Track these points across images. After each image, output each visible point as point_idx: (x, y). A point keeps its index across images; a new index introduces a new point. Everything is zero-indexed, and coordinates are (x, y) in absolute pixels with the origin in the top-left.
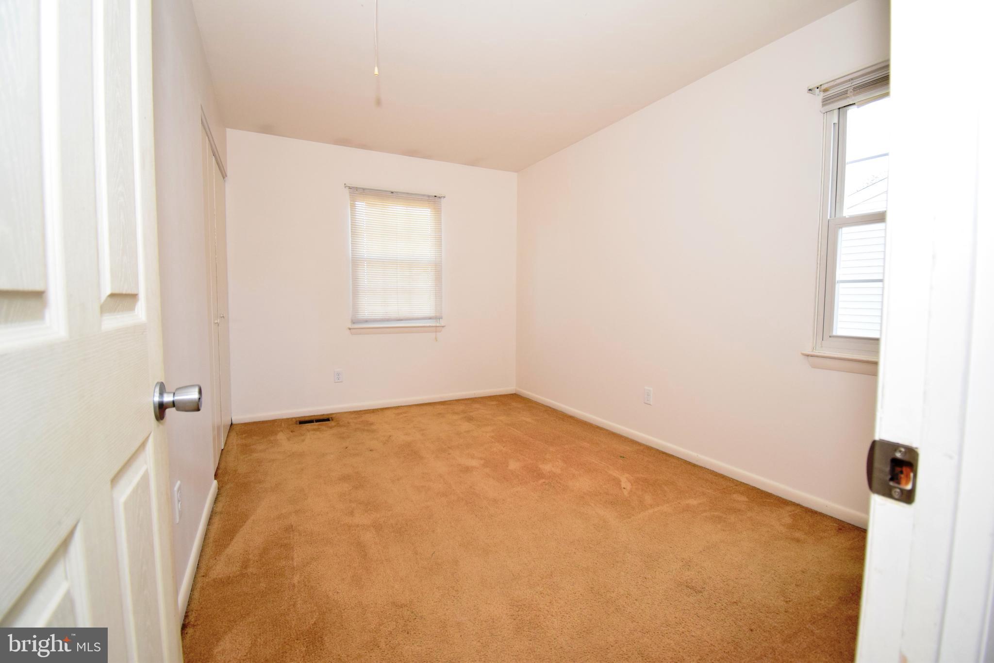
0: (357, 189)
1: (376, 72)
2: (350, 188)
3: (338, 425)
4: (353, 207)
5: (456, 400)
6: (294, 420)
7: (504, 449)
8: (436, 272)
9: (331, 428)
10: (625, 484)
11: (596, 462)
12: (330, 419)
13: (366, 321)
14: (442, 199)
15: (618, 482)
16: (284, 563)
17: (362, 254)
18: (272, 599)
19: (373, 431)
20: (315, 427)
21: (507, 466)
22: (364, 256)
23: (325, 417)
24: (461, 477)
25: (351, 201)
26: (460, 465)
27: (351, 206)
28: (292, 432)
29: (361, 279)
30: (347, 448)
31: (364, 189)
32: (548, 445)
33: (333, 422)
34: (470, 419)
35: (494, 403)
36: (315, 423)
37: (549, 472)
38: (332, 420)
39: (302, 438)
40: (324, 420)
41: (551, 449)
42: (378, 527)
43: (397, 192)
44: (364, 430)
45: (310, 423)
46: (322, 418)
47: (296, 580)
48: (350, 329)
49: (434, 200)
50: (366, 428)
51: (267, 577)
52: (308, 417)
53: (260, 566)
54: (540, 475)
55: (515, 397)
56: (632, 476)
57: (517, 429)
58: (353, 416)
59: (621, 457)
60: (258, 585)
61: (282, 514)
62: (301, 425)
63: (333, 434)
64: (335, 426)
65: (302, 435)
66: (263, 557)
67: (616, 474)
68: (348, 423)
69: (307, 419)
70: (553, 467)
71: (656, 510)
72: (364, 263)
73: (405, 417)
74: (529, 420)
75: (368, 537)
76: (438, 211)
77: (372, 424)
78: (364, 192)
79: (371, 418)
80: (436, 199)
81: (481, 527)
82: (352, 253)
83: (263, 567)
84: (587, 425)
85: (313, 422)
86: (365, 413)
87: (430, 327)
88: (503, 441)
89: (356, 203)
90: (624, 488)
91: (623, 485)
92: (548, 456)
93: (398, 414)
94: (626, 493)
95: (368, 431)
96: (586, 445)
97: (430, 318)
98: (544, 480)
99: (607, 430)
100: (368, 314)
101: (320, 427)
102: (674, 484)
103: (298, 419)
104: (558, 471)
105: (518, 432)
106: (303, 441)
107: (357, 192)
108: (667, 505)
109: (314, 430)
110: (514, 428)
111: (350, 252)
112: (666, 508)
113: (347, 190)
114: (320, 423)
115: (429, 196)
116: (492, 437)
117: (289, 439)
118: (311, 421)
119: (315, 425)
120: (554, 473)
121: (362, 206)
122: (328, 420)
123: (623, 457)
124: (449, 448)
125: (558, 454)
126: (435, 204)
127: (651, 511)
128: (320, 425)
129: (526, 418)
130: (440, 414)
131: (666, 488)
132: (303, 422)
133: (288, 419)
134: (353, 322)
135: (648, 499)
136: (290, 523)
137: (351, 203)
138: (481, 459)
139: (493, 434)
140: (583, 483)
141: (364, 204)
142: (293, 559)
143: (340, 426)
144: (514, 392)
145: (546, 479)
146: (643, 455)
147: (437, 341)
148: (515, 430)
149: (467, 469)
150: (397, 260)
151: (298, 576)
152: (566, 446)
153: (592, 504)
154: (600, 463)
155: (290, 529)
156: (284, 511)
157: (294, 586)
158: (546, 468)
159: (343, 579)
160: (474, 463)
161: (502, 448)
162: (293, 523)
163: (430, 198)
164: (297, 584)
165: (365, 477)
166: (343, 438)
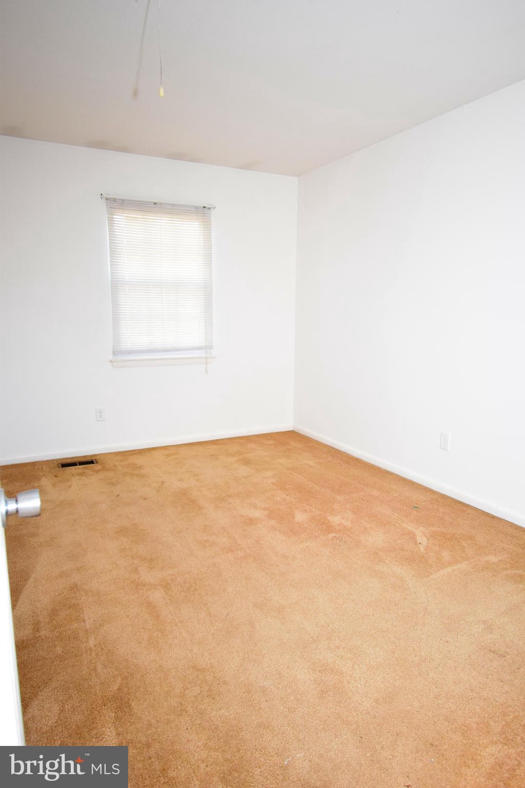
0: (115, 200)
1: (162, 93)
2: (107, 199)
3: (104, 469)
4: (111, 221)
5: (229, 439)
6: (55, 462)
7: (288, 498)
8: (205, 295)
9: (97, 472)
10: (422, 539)
11: (388, 513)
12: (94, 461)
13: (130, 352)
14: (212, 209)
15: (413, 537)
16: (76, 625)
17: (123, 276)
18: (71, 664)
19: (143, 476)
20: (80, 471)
21: (294, 518)
22: (125, 279)
23: (89, 459)
24: (245, 530)
25: (108, 214)
26: (243, 516)
27: (108, 220)
28: (56, 477)
29: (122, 305)
30: (118, 496)
31: (123, 200)
32: (334, 493)
33: (98, 465)
34: (247, 462)
35: (271, 442)
36: (78, 467)
37: (339, 525)
38: (97, 463)
39: (68, 483)
40: (87, 462)
41: (339, 498)
42: (166, 586)
43: (161, 204)
44: (133, 475)
45: (73, 466)
46: (84, 460)
47: (92, 643)
48: (111, 361)
49: (203, 211)
50: (135, 472)
51: (62, 641)
52: (70, 458)
53: (52, 628)
54: (329, 529)
55: (292, 435)
56: (428, 530)
57: (299, 474)
58: (118, 458)
59: (414, 507)
60: (54, 649)
61: (63, 572)
62: (64, 468)
63: (101, 480)
64: (101, 470)
65: (68, 481)
66: (53, 619)
67: (410, 527)
68: (115, 466)
69: (69, 461)
70: (343, 519)
71: (455, 567)
72: (125, 286)
73: (176, 459)
74: (311, 463)
75: (157, 596)
76: (207, 225)
77: (140, 467)
78: (123, 204)
79: (139, 460)
80: (205, 210)
81: (273, 586)
82: (111, 275)
83: (55, 629)
84: (375, 470)
85: (77, 465)
86: (132, 455)
87: (200, 358)
88: (286, 489)
89: (115, 217)
90: (420, 543)
91: (419, 540)
92: (336, 506)
93: (168, 456)
94: (422, 549)
95: (138, 475)
96: (376, 493)
97: (200, 348)
98: (334, 534)
99: (398, 476)
100: (131, 345)
101: (85, 471)
102: (472, 538)
103: (59, 462)
104: (348, 524)
105: (301, 477)
106: (70, 487)
107: (116, 203)
108: (467, 562)
109: (79, 474)
110: (296, 473)
111: (110, 274)
112: (464, 566)
113: (104, 202)
114: (84, 466)
115: (197, 208)
116: (274, 484)
117: (54, 485)
118: (74, 464)
119: (79, 468)
120: (345, 526)
121: (122, 219)
122: (92, 462)
123: (417, 508)
124: (228, 496)
125: (347, 504)
126: (204, 216)
127: (449, 569)
128: (84, 468)
129: (307, 460)
130: (213, 455)
131: (464, 544)
132: (67, 464)
133: (48, 461)
134: (114, 353)
135: (446, 555)
136: (73, 581)
137: (108, 217)
138: (265, 509)
139: (274, 480)
140: (376, 538)
141: (124, 218)
142: (84, 621)
143: (107, 470)
144: (291, 429)
145: (336, 533)
146: (438, 505)
147: (207, 373)
148: (298, 475)
149: (251, 522)
150: (162, 283)
151: (93, 639)
152: (354, 495)
153: (387, 562)
154: (392, 514)
155: (74, 588)
156: (65, 569)
157: (90, 649)
158: (335, 520)
159: (139, 643)
160: (257, 514)
161: (286, 497)
162: (76, 581)
163: (198, 210)
164: (93, 648)
165: (143, 530)
166: (112, 484)
